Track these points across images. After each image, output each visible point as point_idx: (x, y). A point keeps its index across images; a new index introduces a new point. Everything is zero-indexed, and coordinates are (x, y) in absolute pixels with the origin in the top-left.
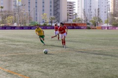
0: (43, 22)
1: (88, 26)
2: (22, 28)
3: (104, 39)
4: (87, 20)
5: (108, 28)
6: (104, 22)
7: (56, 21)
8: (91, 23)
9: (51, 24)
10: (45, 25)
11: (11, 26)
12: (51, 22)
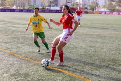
0: (42, 5)
1: (86, 10)
2: (21, 11)
3: (102, 24)
4: (85, 4)
5: (105, 13)
6: (101, 6)
7: (54, 4)
8: (89, 7)
9: (49, 8)
10: (43, 8)
11: (10, 8)
12: (50, 6)
